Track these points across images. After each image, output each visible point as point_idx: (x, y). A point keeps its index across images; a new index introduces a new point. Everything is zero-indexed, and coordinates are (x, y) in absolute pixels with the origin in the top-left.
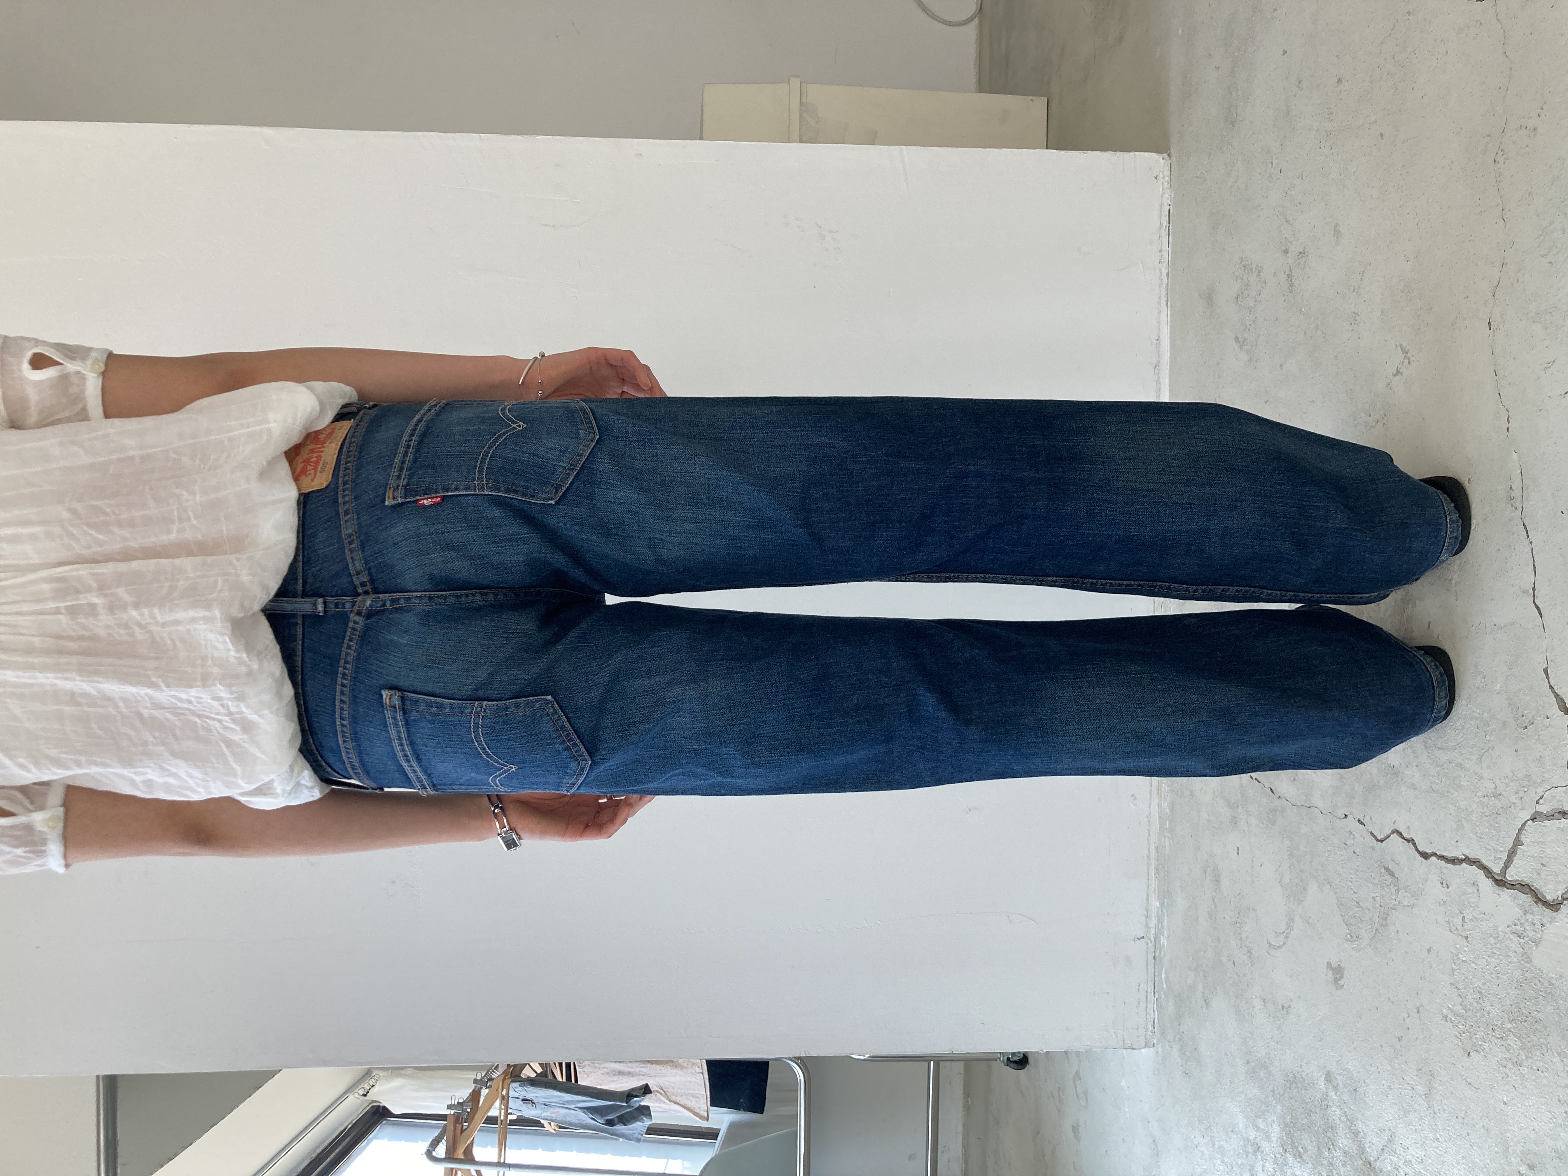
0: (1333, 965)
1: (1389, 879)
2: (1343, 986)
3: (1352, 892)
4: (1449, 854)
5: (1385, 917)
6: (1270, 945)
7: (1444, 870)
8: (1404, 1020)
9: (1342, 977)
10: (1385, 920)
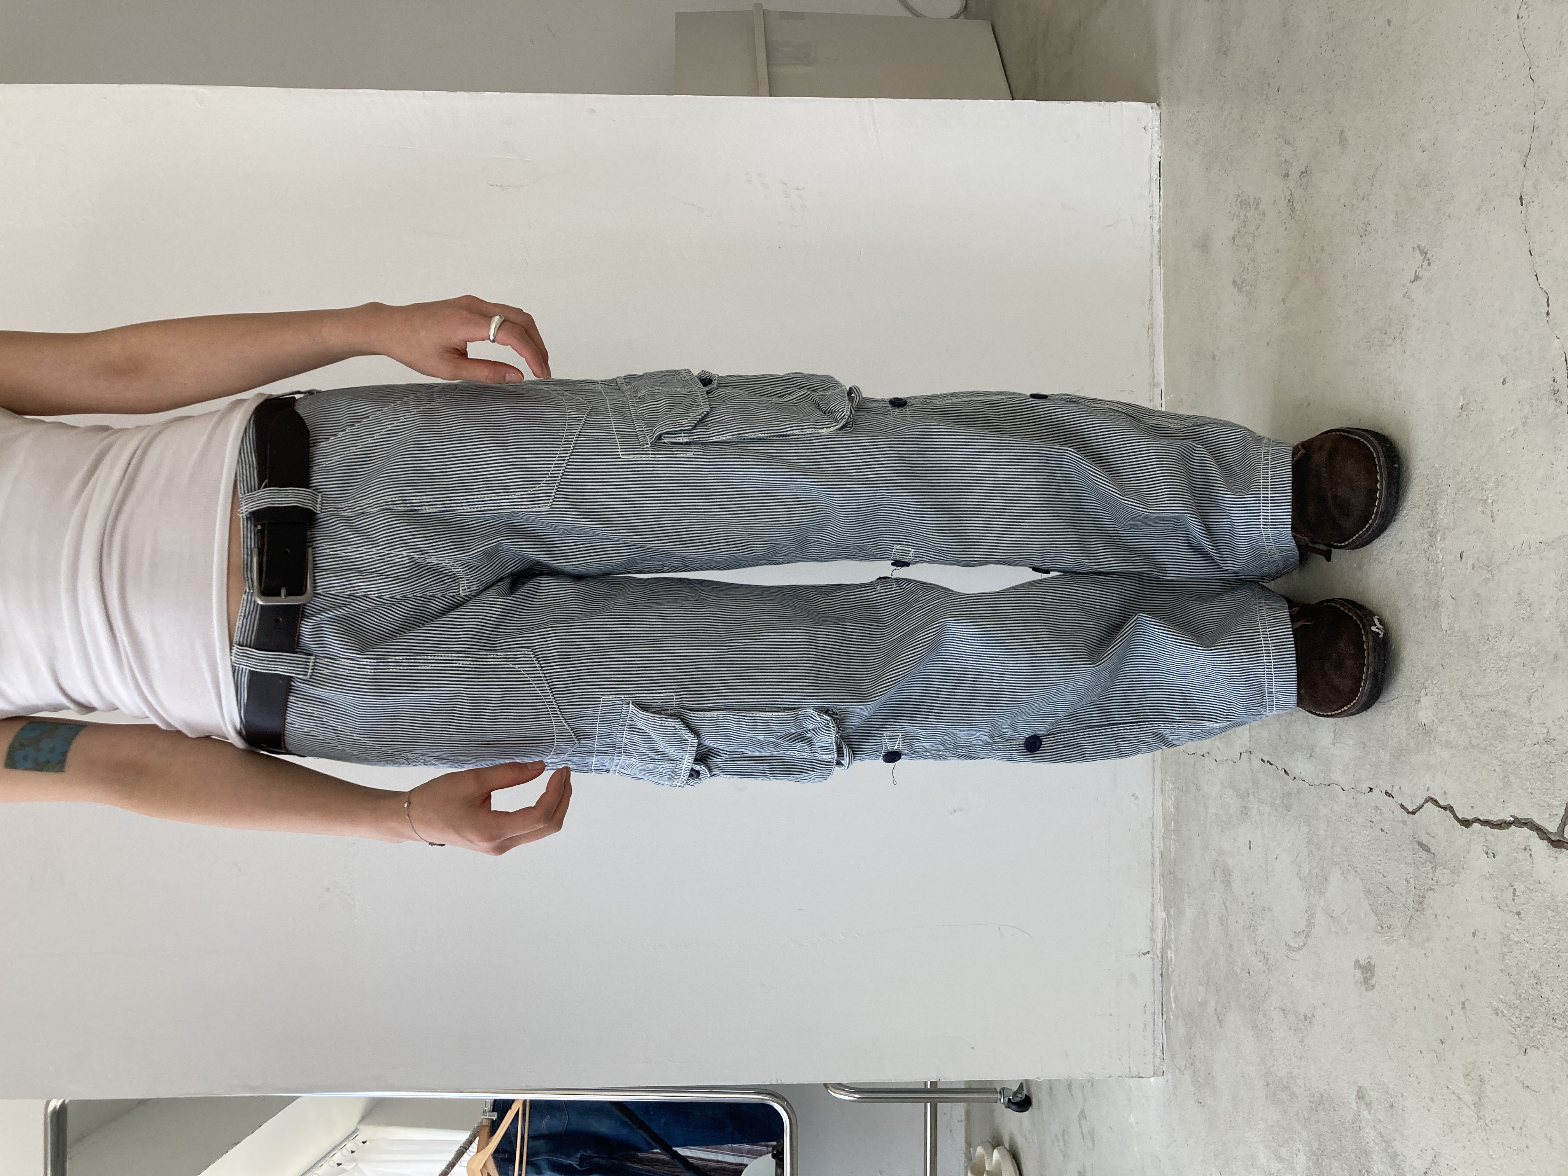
0: (1362, 962)
1: (1424, 855)
2: (1373, 986)
3: (1381, 876)
4: (1494, 818)
5: (1421, 901)
6: (1289, 947)
7: (1489, 837)
8: (1447, 1018)
9: (1373, 976)
10: (1421, 903)
